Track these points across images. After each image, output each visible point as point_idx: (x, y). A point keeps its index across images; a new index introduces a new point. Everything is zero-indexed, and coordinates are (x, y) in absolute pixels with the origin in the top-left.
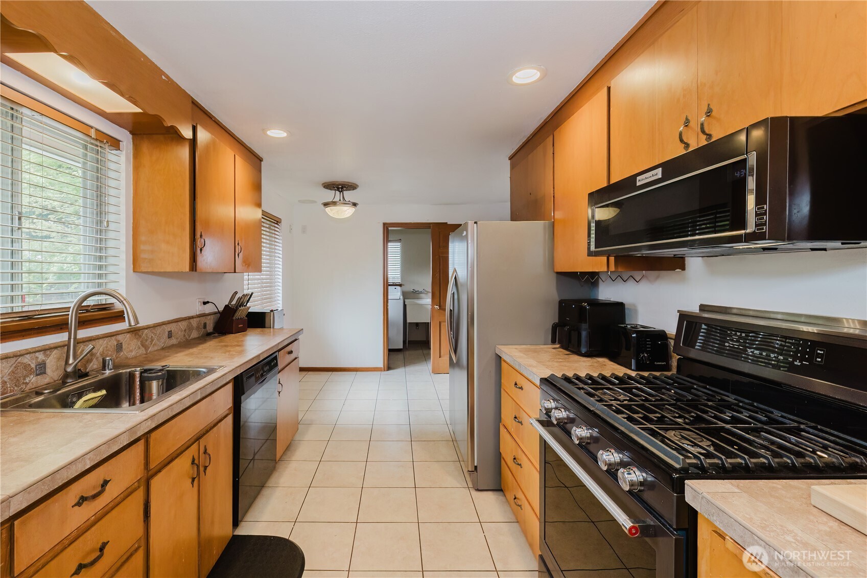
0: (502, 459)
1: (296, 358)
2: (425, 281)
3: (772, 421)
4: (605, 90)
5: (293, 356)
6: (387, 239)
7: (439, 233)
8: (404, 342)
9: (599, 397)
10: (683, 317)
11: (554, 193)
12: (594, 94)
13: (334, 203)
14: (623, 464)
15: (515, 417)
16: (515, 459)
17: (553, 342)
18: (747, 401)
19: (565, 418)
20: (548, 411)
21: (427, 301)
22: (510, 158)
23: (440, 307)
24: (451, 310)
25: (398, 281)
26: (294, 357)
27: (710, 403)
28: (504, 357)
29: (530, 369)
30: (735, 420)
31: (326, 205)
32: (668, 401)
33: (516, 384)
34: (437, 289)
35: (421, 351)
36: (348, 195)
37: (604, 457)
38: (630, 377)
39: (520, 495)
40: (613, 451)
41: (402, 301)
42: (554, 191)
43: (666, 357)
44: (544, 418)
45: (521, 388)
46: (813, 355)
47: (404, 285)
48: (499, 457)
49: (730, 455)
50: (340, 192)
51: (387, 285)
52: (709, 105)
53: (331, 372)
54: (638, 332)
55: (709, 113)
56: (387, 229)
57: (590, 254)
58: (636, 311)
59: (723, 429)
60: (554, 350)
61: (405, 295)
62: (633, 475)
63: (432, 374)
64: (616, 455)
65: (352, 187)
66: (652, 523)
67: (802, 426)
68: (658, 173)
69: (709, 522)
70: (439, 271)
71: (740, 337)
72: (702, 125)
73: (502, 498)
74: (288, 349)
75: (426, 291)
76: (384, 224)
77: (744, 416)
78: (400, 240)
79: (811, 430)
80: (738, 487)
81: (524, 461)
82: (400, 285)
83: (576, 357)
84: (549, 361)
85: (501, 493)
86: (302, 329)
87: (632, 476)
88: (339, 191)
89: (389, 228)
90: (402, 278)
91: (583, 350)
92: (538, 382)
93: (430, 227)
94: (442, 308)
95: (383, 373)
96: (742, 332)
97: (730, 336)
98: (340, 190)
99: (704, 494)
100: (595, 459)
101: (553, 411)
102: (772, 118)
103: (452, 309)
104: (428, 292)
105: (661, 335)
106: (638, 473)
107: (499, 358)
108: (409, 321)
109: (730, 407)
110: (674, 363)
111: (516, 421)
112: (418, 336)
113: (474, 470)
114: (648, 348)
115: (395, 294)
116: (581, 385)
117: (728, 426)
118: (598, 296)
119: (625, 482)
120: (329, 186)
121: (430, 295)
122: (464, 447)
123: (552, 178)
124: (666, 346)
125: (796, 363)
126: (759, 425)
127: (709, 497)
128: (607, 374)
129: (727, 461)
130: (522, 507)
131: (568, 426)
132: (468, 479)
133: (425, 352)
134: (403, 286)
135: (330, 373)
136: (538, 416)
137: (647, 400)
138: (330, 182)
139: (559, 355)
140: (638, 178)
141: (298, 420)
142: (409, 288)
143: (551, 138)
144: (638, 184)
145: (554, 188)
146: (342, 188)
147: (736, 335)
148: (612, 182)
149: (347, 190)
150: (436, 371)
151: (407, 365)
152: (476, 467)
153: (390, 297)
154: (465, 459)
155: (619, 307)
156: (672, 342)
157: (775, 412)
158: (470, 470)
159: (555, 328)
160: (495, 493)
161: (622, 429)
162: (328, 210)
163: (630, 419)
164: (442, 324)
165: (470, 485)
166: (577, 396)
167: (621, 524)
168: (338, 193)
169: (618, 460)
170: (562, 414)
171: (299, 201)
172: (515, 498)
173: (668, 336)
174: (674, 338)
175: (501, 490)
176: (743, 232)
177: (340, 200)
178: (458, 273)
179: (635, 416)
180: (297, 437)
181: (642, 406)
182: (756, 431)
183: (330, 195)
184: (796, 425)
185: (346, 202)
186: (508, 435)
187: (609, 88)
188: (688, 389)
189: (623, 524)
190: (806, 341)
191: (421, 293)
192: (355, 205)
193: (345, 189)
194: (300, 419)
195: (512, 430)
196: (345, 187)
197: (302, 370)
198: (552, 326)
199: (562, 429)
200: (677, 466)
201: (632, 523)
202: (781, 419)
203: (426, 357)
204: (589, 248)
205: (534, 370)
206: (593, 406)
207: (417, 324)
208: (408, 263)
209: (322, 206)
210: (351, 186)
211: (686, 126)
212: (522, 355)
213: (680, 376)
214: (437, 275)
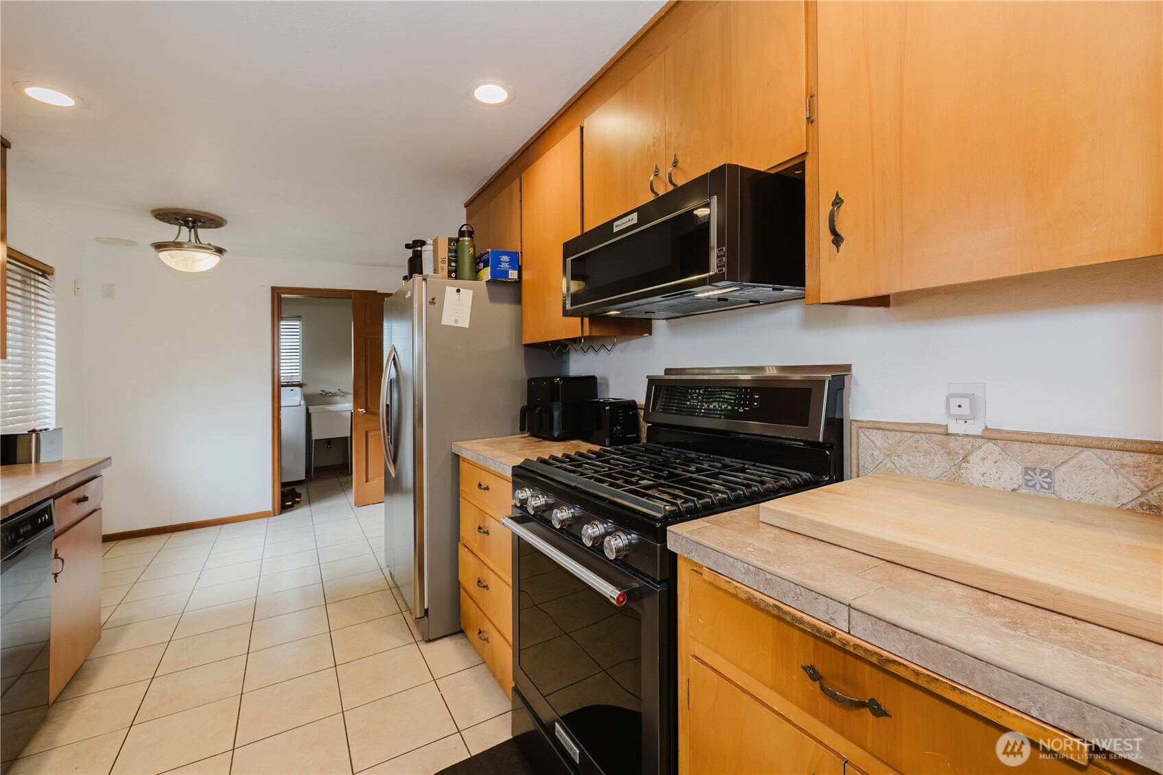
0: (462, 591)
1: (95, 511)
2: (343, 378)
3: (725, 466)
4: (578, 129)
5: (86, 507)
6: (278, 314)
7: (365, 305)
8: (308, 470)
9: (580, 472)
10: (652, 381)
11: (521, 249)
12: (567, 132)
13: (177, 245)
14: (607, 534)
15: (480, 528)
16: (479, 581)
17: (522, 429)
18: (705, 455)
19: (543, 505)
20: (524, 502)
21: (346, 406)
22: (467, 206)
23: (366, 410)
24: (387, 405)
25: (298, 378)
26: (90, 509)
27: (678, 461)
28: (464, 454)
29: (499, 460)
30: (698, 471)
31: (160, 246)
32: (642, 464)
33: (480, 485)
34: (362, 383)
35: (336, 479)
36: (205, 235)
37: (590, 531)
38: (606, 451)
39: (487, 627)
40: (597, 523)
41: (303, 409)
42: (521, 246)
43: (637, 429)
44: (518, 513)
45: (487, 488)
46: (752, 400)
47: (306, 385)
48: (457, 586)
49: (700, 497)
50: (190, 228)
51: (278, 387)
52: (675, 155)
53: (170, 534)
54: (610, 404)
55: (675, 164)
56: (280, 298)
57: (566, 313)
58: (607, 385)
59: (691, 478)
60: (523, 439)
61: (309, 400)
62: (619, 540)
63: (355, 508)
64: (600, 526)
65: (215, 222)
66: (637, 586)
67: (746, 467)
68: (634, 218)
69: (687, 560)
70: (365, 359)
71: (699, 394)
72: (670, 174)
73: (463, 641)
74: (76, 494)
75: (343, 392)
76: (274, 289)
77: (705, 466)
78: (300, 317)
79: (752, 467)
80: (708, 522)
81: (492, 580)
82: (300, 385)
83: (548, 443)
84: (519, 450)
85: (460, 635)
86: (110, 458)
87: (617, 543)
88: (188, 227)
89: (283, 296)
90: (305, 373)
91: (556, 434)
92: (509, 473)
93: (351, 296)
94: (371, 411)
95: (272, 519)
96: (699, 389)
97: (691, 394)
98: (191, 224)
99: (685, 534)
100: (579, 539)
101: (529, 500)
102: (728, 164)
103: (388, 403)
104: (346, 393)
105: (632, 405)
106: (623, 537)
107: (457, 457)
108: (315, 436)
109: (693, 461)
110: (644, 435)
111: (480, 532)
112: (332, 459)
113: (423, 615)
114: (621, 420)
115: (293, 398)
116: (559, 464)
117: (695, 476)
118: (569, 372)
119: (611, 550)
120: (166, 215)
121: (351, 397)
122: (410, 593)
123: (519, 230)
124: (636, 415)
125: (740, 410)
126: (717, 470)
127: (688, 535)
128: (584, 451)
129: (698, 502)
130: (490, 640)
131: (546, 515)
132: (415, 631)
133: (342, 479)
134: (304, 387)
135: (168, 535)
136: (510, 513)
137: (624, 467)
138: (169, 209)
139: (529, 443)
140: (615, 224)
141: (100, 624)
142: (314, 389)
143: (518, 181)
144: (615, 230)
145: (521, 242)
146: (194, 222)
147: (695, 393)
148: (586, 230)
149: (203, 228)
150: (360, 503)
151: (313, 502)
152: (426, 611)
153: (283, 404)
154: (411, 607)
155: (590, 382)
156: (642, 413)
157: (726, 459)
158: (418, 617)
159: (524, 412)
160: (453, 637)
161: (606, 496)
162: (165, 256)
163: (612, 485)
164: (370, 434)
165: (418, 638)
166: (556, 475)
167: (609, 597)
168: (185, 230)
169: (603, 531)
170: (541, 501)
171: (97, 239)
172: (480, 632)
173: (638, 406)
174: (643, 407)
175: (462, 631)
176: (708, 274)
177: (190, 241)
178: (399, 353)
179: (618, 482)
180: (97, 652)
181: (620, 473)
182: (714, 476)
183: (169, 232)
184: (742, 465)
185: (200, 245)
186: (470, 555)
187: (582, 128)
188: (659, 453)
189: (611, 596)
190: (746, 388)
191: (335, 395)
192: (220, 251)
193: (200, 224)
194: (103, 620)
195: (475, 547)
196: (200, 221)
197: (108, 539)
198: (521, 411)
199: (539, 520)
200: (659, 515)
201: (620, 591)
202: (732, 464)
203: (345, 486)
204: (564, 307)
205: (504, 460)
206: (574, 482)
207: (329, 442)
208: (313, 353)
209: (152, 250)
210: (212, 220)
211: (656, 175)
212: (486, 448)
213: (650, 444)
214: (362, 365)
